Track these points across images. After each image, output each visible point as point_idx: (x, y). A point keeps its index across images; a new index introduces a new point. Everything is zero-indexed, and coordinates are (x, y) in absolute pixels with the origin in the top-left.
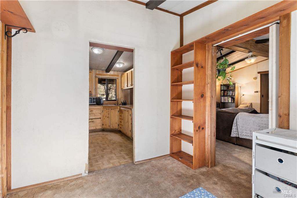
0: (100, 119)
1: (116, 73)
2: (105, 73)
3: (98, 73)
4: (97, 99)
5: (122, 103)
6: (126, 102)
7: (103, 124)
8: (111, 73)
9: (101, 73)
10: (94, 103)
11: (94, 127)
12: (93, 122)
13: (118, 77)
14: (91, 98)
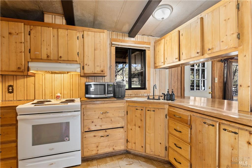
0: (122, 130)
1: (146, 39)
2: (127, 39)
3: (114, 37)
4: (114, 85)
5: (164, 94)
6: (172, 92)
7: (127, 141)
8: (138, 37)
9: (121, 38)
10: (109, 95)
11: (109, 146)
12: (108, 136)
13: (150, 45)
14: (105, 85)
